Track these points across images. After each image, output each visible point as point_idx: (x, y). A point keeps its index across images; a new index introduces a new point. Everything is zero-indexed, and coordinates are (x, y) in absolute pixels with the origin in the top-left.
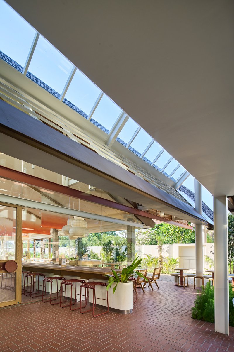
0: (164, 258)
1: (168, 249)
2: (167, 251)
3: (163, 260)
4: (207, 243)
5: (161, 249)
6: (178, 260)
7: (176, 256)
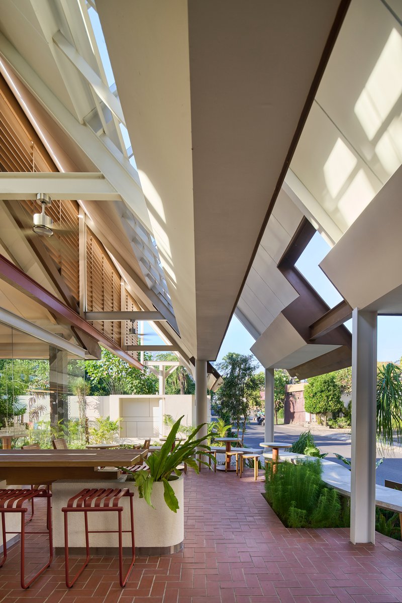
0: (90, 419)
1: (98, 402)
2: (96, 407)
3: (89, 424)
4: (166, 394)
5: (85, 402)
6: (118, 424)
7: (115, 416)
